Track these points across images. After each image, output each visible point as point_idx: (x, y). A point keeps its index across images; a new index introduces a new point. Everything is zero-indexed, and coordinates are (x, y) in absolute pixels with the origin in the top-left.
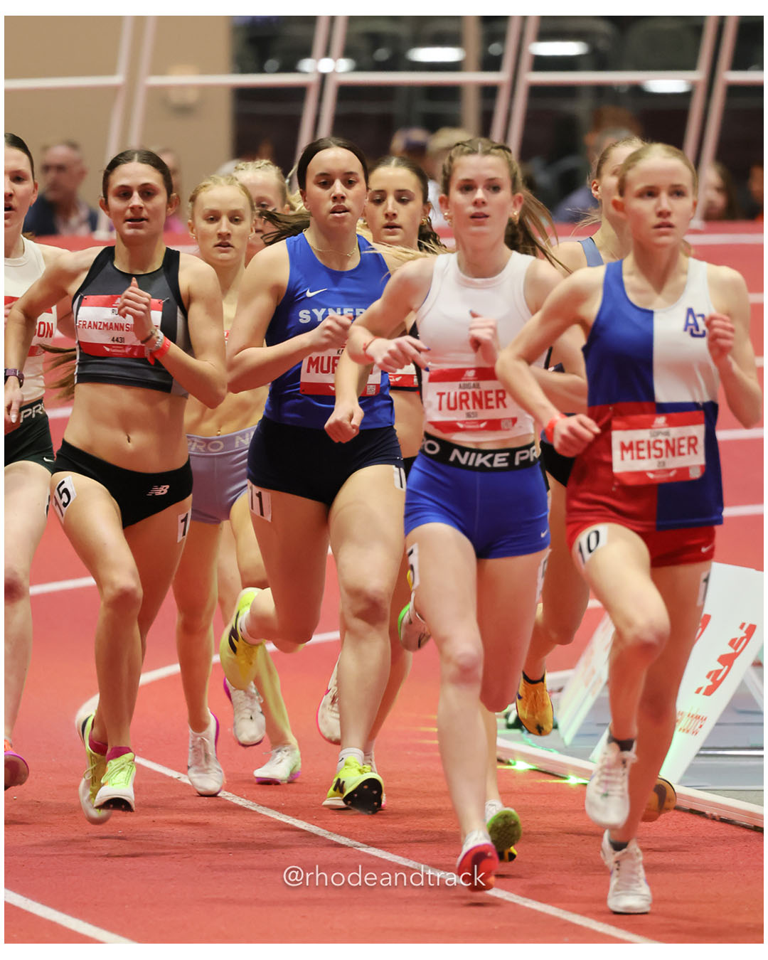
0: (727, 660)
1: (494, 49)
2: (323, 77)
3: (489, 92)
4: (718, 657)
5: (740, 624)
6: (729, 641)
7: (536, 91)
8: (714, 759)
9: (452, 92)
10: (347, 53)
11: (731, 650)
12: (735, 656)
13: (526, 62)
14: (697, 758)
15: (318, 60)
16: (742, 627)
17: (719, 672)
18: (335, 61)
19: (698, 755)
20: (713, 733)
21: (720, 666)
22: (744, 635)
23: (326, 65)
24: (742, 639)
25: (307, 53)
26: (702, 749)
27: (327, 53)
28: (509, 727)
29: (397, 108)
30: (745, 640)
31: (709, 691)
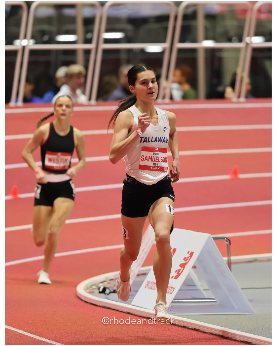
0: (183, 266)
1: (89, 36)
2: (24, 47)
3: (87, 52)
4: (179, 264)
5: (187, 252)
6: (183, 258)
7: (105, 52)
8: (178, 303)
9: (73, 52)
10: (33, 37)
11: (184, 262)
12: (186, 264)
13: (101, 41)
14: (172, 303)
15: (21, 40)
16: (188, 253)
17: (180, 270)
18: (28, 40)
19: (172, 302)
20: (178, 294)
21: (180, 268)
22: (189, 256)
23: (24, 42)
24: (188, 257)
25: (17, 37)
26: (174, 299)
27: (25, 38)
28: (100, 292)
29: (52, 58)
30: (189, 258)
31: (176, 277)
